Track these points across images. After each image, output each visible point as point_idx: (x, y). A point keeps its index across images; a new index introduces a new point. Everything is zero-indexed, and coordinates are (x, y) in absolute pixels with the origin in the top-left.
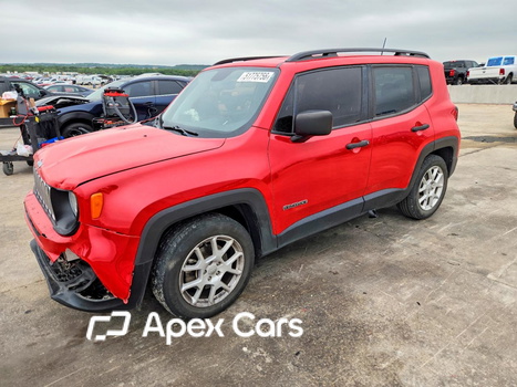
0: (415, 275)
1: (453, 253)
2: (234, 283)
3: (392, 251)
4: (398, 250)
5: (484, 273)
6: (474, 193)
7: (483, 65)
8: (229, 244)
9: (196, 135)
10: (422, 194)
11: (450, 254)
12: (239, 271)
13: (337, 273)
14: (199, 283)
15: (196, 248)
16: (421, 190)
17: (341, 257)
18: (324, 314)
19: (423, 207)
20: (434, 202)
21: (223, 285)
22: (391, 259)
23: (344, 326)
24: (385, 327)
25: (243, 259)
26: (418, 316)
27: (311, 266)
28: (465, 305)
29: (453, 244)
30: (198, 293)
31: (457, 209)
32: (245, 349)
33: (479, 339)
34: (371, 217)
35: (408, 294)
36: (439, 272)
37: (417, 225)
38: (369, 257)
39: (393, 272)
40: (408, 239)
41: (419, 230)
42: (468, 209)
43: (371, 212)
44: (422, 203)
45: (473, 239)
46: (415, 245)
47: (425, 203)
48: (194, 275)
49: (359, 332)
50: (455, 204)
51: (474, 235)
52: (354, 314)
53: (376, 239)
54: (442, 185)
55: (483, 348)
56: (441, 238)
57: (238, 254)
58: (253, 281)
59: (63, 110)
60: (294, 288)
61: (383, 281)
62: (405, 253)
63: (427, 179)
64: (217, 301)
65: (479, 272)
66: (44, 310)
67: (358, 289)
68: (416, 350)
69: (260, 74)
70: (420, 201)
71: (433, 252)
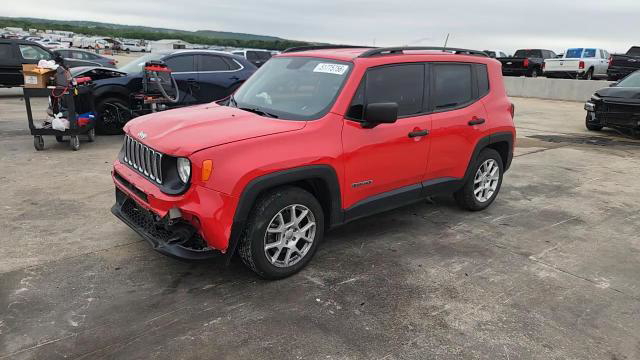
0: (466, 254)
1: (503, 240)
2: (306, 249)
3: (447, 235)
4: (452, 234)
5: (527, 255)
6: (531, 190)
7: (561, 56)
8: (304, 213)
9: (276, 117)
10: (478, 185)
11: (499, 240)
12: (311, 239)
13: (394, 251)
14: (279, 244)
15: (279, 213)
16: (476, 182)
17: (399, 239)
18: (384, 280)
19: (479, 198)
20: (490, 195)
21: (297, 250)
22: (444, 241)
23: (401, 288)
24: (437, 289)
25: (315, 229)
26: (465, 283)
27: (372, 244)
28: (506, 277)
29: (503, 232)
30: (277, 255)
31: (512, 203)
32: (318, 300)
33: (513, 300)
34: (428, 203)
35: (458, 268)
36: (487, 253)
37: (472, 216)
38: (426, 239)
39: (446, 252)
40: (463, 226)
41: (473, 220)
42: (523, 203)
43: (428, 198)
44: (477, 194)
45: (522, 228)
46: (468, 232)
47: (481, 194)
48: (274, 237)
49: (415, 292)
50: (511, 199)
51: (524, 226)
52: (410, 280)
53: (433, 225)
54: (497, 178)
55: (515, 306)
56: (493, 227)
57: (311, 224)
58: (319, 253)
59: (99, 82)
60: (357, 260)
61: (437, 258)
62: (458, 237)
63: (483, 171)
64: (291, 264)
65: (522, 254)
66: (132, 268)
67: (414, 263)
68: (461, 305)
69: (336, 66)
70: (476, 192)
71: (484, 237)
